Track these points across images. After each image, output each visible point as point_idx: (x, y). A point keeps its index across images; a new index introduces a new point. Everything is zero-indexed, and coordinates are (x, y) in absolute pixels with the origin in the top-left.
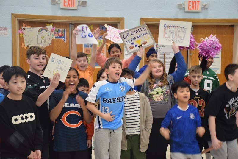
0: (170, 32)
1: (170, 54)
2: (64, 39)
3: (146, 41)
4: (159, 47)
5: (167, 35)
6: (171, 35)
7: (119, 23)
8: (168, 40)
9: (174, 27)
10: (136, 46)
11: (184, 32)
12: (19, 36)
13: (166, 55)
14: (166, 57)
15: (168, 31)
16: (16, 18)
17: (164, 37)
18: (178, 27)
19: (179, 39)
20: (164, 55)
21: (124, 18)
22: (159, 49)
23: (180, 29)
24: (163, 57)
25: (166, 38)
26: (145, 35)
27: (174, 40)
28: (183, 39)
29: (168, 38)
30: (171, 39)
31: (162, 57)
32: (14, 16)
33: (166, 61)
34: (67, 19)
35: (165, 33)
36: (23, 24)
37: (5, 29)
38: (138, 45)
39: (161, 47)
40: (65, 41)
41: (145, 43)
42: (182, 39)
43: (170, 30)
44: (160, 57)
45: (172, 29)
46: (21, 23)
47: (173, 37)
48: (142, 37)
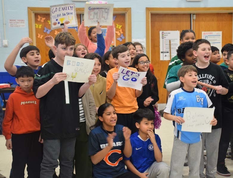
0: (95, 13)
1: (175, 40)
2: (76, 29)
3: (69, 21)
4: (164, 34)
5: (92, 17)
6: (96, 16)
7: (126, 12)
8: (93, 21)
9: (98, 9)
10: (59, 23)
11: (107, 12)
12: (36, 28)
13: (171, 42)
14: (171, 43)
15: (92, 13)
16: (32, 11)
17: (89, 19)
18: (101, 8)
19: (103, 19)
20: (170, 41)
21: (131, 8)
22: (165, 36)
23: (103, 10)
24: (169, 43)
25: (91, 19)
26: (70, 15)
27: (98, 20)
28: (107, 19)
29: (93, 19)
30: (96, 19)
31: (167, 43)
32: (30, 9)
33: (171, 47)
34: (78, 11)
35: (90, 15)
36: (39, 16)
37: (22, 21)
38: (61, 23)
39: (166, 34)
40: (77, 30)
41: (67, 23)
42: (105, 19)
43: (94, 11)
44: (166, 43)
45: (96, 11)
46: (36, 15)
47: (97, 18)
48: (66, 16)
